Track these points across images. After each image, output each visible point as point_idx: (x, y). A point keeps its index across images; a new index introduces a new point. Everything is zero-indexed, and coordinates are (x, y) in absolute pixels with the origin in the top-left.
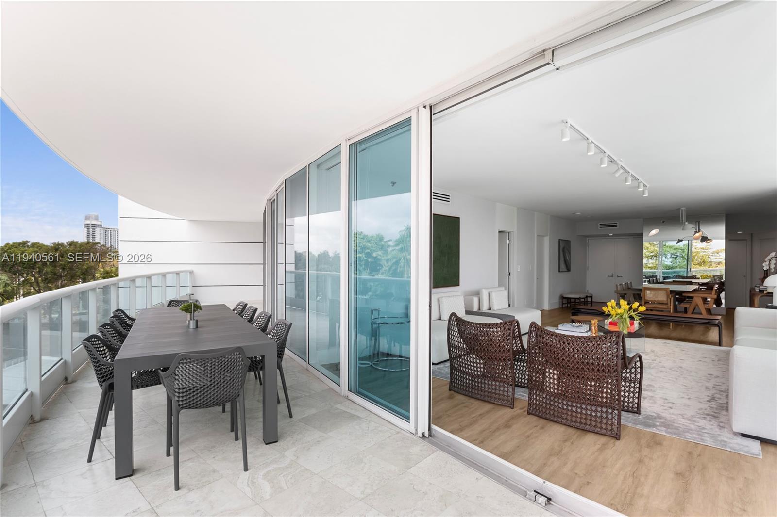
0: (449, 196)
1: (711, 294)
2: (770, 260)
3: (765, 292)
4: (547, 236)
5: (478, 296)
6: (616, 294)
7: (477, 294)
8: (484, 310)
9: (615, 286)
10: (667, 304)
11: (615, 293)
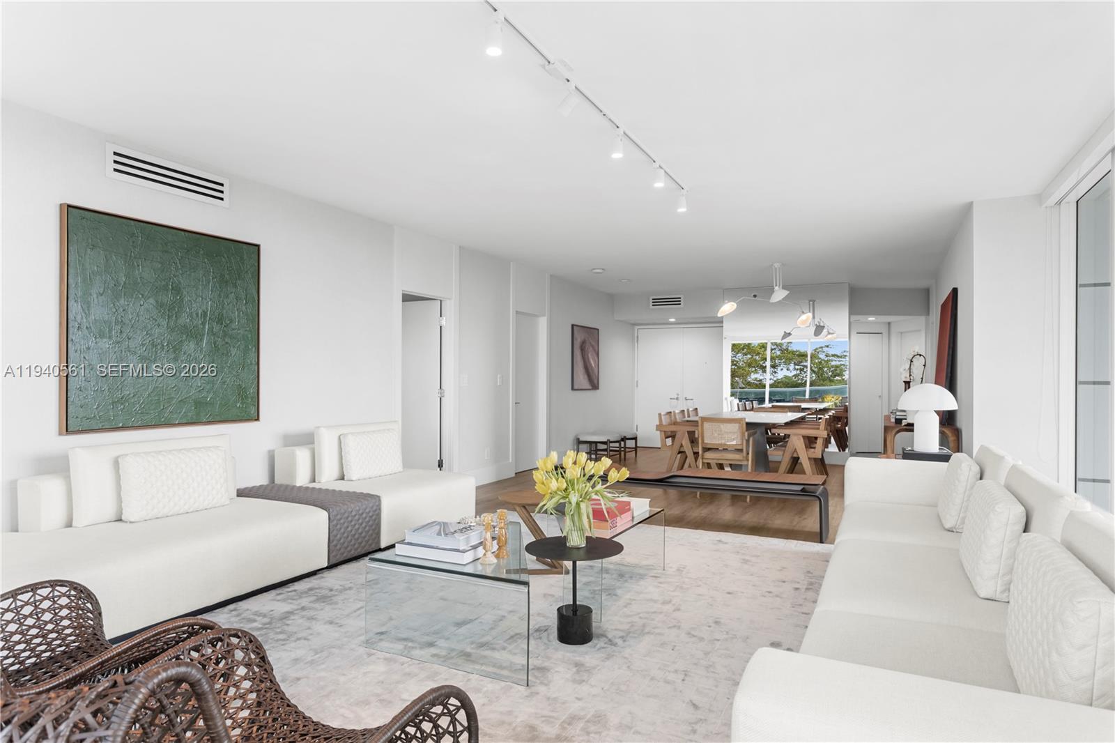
0: (222, 185)
1: (818, 429)
2: (911, 361)
3: (904, 422)
4: (544, 315)
5: (311, 446)
6: (659, 432)
7: (307, 440)
8: (323, 480)
9: (657, 416)
10: (741, 450)
11: (657, 430)
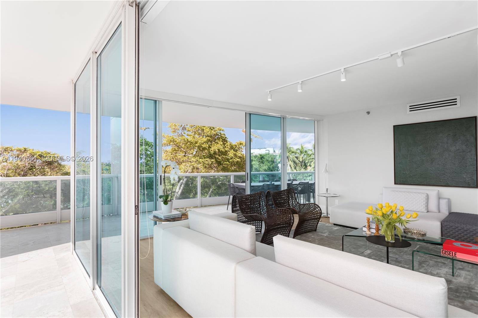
0: (456, 99)
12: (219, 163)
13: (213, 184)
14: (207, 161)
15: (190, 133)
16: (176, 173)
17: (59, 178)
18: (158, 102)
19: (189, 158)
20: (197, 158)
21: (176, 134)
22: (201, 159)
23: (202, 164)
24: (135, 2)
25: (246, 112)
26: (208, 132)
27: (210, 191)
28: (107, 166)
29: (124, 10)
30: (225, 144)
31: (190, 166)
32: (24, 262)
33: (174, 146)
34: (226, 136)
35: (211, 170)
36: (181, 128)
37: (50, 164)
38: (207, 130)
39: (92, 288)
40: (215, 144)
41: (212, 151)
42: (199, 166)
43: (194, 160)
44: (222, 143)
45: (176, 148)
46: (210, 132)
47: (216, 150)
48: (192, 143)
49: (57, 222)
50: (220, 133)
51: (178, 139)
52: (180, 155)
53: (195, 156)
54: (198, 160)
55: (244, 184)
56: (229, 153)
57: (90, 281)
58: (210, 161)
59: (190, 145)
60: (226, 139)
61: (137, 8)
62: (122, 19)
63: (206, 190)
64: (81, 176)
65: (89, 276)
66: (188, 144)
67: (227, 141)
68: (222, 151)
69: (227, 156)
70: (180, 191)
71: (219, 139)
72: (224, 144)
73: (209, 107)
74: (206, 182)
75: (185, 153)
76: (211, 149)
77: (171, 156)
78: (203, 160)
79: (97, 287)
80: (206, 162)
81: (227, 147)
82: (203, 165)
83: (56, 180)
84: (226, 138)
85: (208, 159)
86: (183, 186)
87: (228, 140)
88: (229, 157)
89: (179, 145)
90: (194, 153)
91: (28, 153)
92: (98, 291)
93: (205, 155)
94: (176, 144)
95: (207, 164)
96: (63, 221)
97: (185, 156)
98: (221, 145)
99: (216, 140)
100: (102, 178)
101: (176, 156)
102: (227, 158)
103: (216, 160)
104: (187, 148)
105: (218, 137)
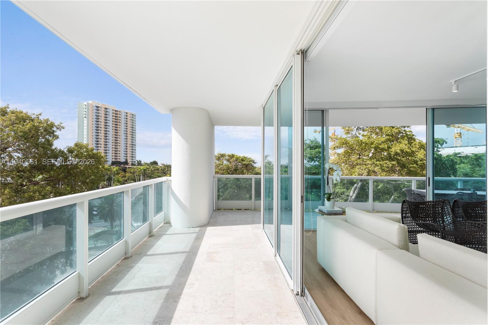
12: (403, 166)
13: (396, 190)
14: (386, 163)
15: (365, 133)
16: (338, 174)
17: (253, 177)
18: (325, 111)
19: (364, 160)
20: (373, 161)
21: (349, 135)
22: (378, 162)
23: (379, 167)
24: (301, 51)
25: (427, 107)
26: (388, 131)
27: (391, 199)
28: (285, 168)
29: (294, 58)
30: (412, 143)
31: (365, 169)
32: (236, 230)
33: (347, 148)
34: (413, 134)
35: (393, 174)
36: (355, 129)
37: (247, 166)
38: (387, 129)
39: (274, 255)
40: (397, 144)
41: (392, 152)
42: (376, 169)
43: (370, 163)
44: (406, 142)
45: (349, 150)
46: (390, 131)
47: (398, 151)
48: (367, 144)
49: (252, 210)
50: (405, 131)
51: (351, 141)
52: (354, 158)
53: (371, 158)
54: (375, 162)
55: (425, 191)
56: (417, 153)
57: (273, 250)
58: (390, 163)
59: (365, 146)
60: (414, 137)
61: (302, 54)
62: (293, 64)
63: (387, 196)
64: (267, 176)
65: (273, 247)
66: (363, 146)
67: (414, 140)
68: (407, 152)
69: (414, 158)
70: (354, 195)
71: (403, 137)
72: (410, 143)
73: (377, 108)
74: (387, 187)
75: (360, 155)
76: (391, 150)
77: (344, 158)
78: (380, 162)
79: (277, 255)
80: (385, 165)
81: (414, 146)
82: (381, 168)
83: (252, 178)
84: (413, 135)
85: (387, 161)
86: (357, 190)
87: (416, 138)
88: (418, 158)
89: (353, 147)
90: (371, 155)
91: (234, 158)
92: (278, 257)
93: (383, 157)
94: (349, 146)
95: (386, 167)
96: (256, 209)
97: (359, 158)
98: (406, 145)
99: (398, 139)
100: (281, 178)
101: (349, 159)
102: (414, 160)
103: (398, 163)
104: (361, 150)
105: (402, 136)
